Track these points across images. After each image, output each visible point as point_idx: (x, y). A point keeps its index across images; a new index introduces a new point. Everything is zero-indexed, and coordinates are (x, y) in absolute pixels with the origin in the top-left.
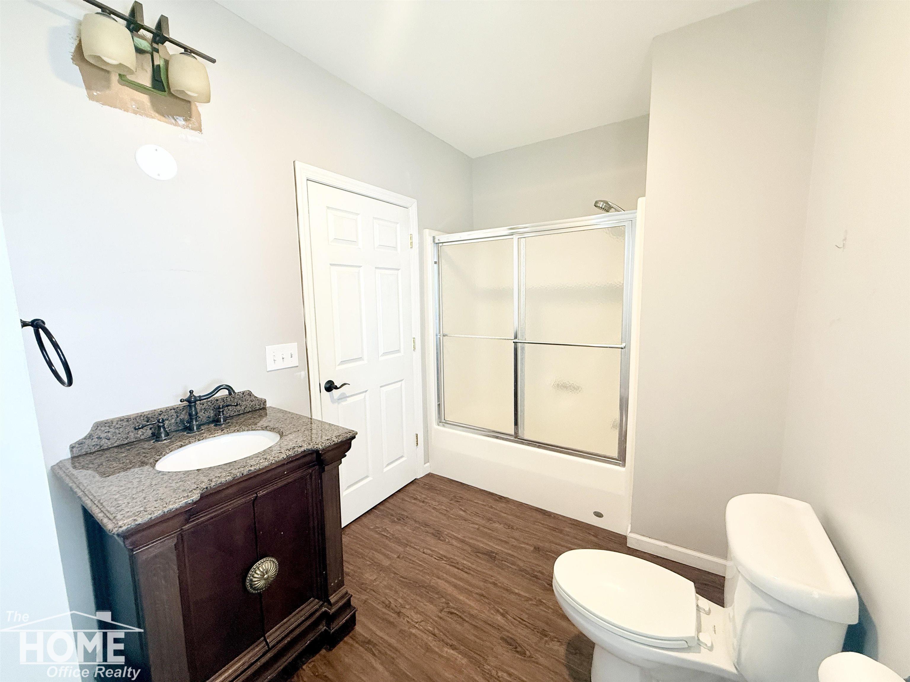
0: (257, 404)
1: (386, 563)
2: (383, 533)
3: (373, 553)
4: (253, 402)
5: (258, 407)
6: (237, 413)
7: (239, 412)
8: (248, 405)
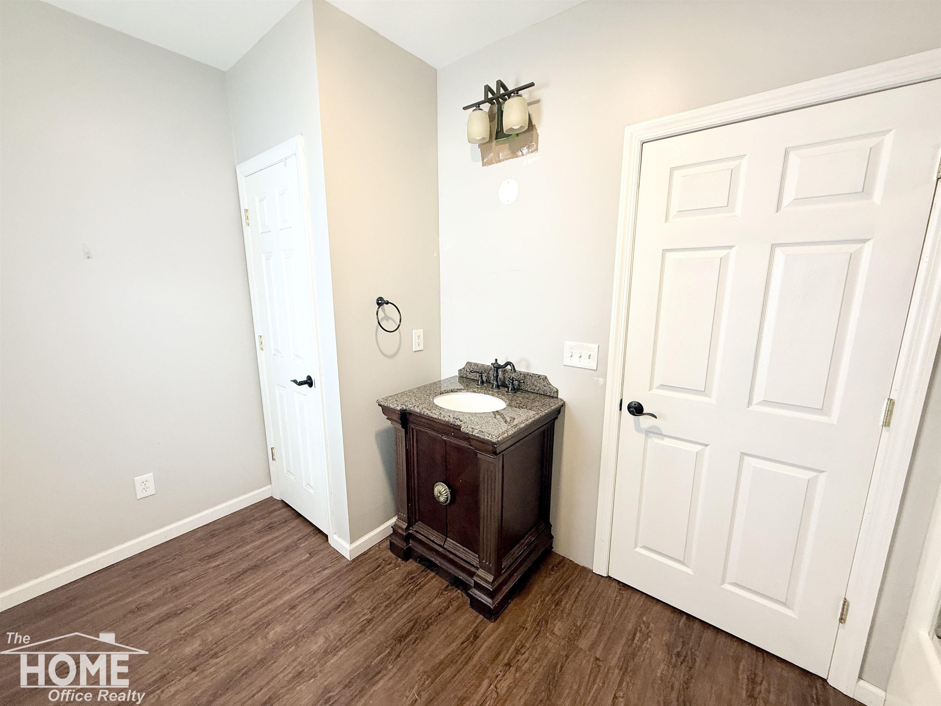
0: (548, 391)
1: (584, 644)
2: (638, 634)
3: (596, 627)
4: (546, 388)
5: (549, 394)
6: (532, 391)
7: (534, 391)
8: (541, 388)
